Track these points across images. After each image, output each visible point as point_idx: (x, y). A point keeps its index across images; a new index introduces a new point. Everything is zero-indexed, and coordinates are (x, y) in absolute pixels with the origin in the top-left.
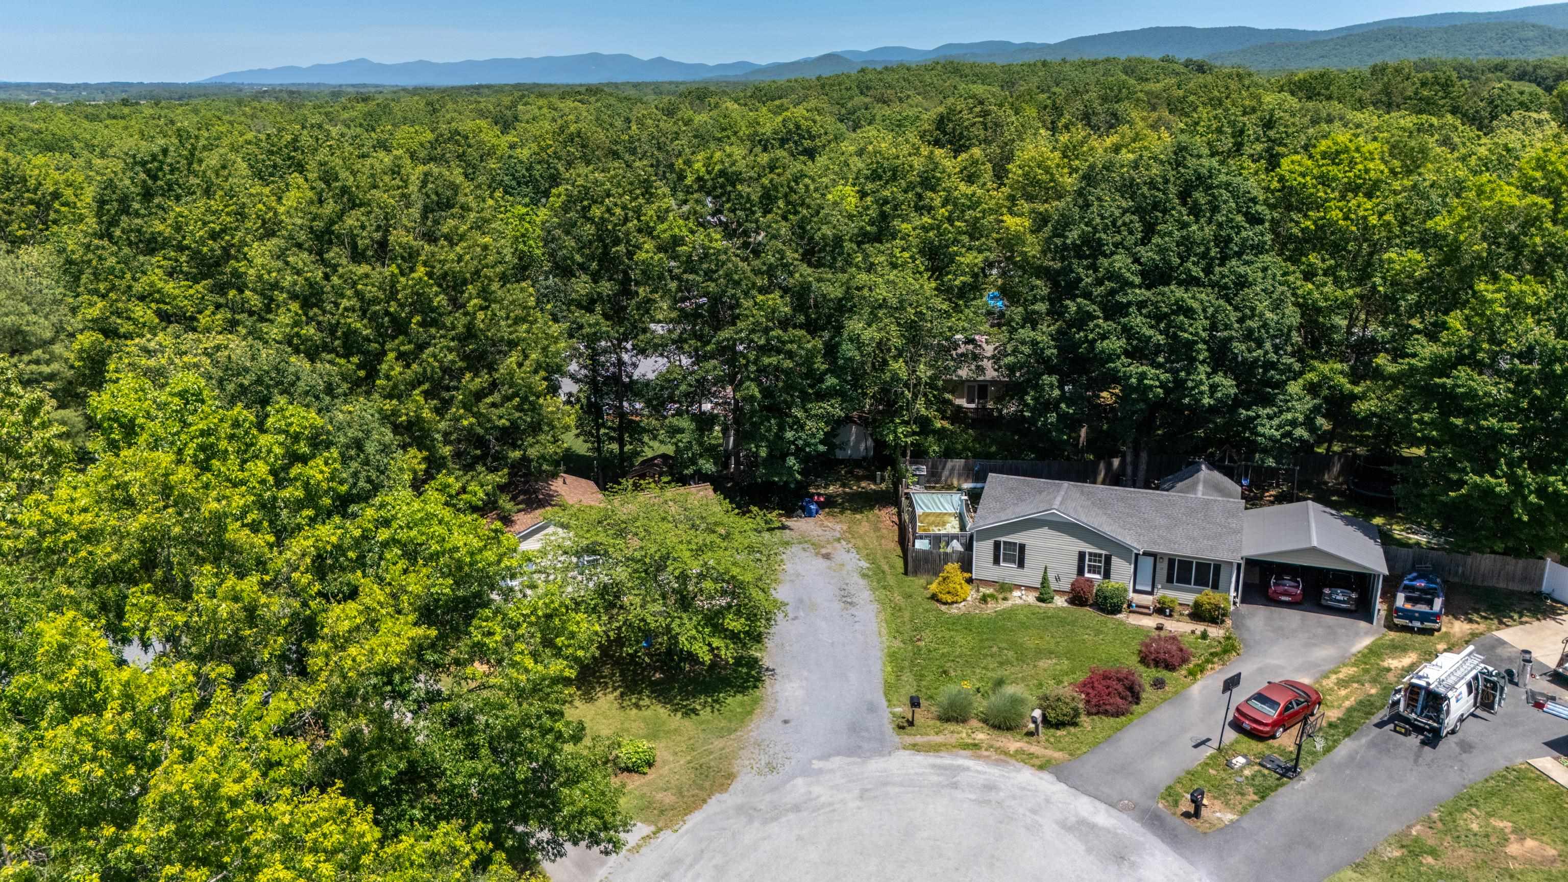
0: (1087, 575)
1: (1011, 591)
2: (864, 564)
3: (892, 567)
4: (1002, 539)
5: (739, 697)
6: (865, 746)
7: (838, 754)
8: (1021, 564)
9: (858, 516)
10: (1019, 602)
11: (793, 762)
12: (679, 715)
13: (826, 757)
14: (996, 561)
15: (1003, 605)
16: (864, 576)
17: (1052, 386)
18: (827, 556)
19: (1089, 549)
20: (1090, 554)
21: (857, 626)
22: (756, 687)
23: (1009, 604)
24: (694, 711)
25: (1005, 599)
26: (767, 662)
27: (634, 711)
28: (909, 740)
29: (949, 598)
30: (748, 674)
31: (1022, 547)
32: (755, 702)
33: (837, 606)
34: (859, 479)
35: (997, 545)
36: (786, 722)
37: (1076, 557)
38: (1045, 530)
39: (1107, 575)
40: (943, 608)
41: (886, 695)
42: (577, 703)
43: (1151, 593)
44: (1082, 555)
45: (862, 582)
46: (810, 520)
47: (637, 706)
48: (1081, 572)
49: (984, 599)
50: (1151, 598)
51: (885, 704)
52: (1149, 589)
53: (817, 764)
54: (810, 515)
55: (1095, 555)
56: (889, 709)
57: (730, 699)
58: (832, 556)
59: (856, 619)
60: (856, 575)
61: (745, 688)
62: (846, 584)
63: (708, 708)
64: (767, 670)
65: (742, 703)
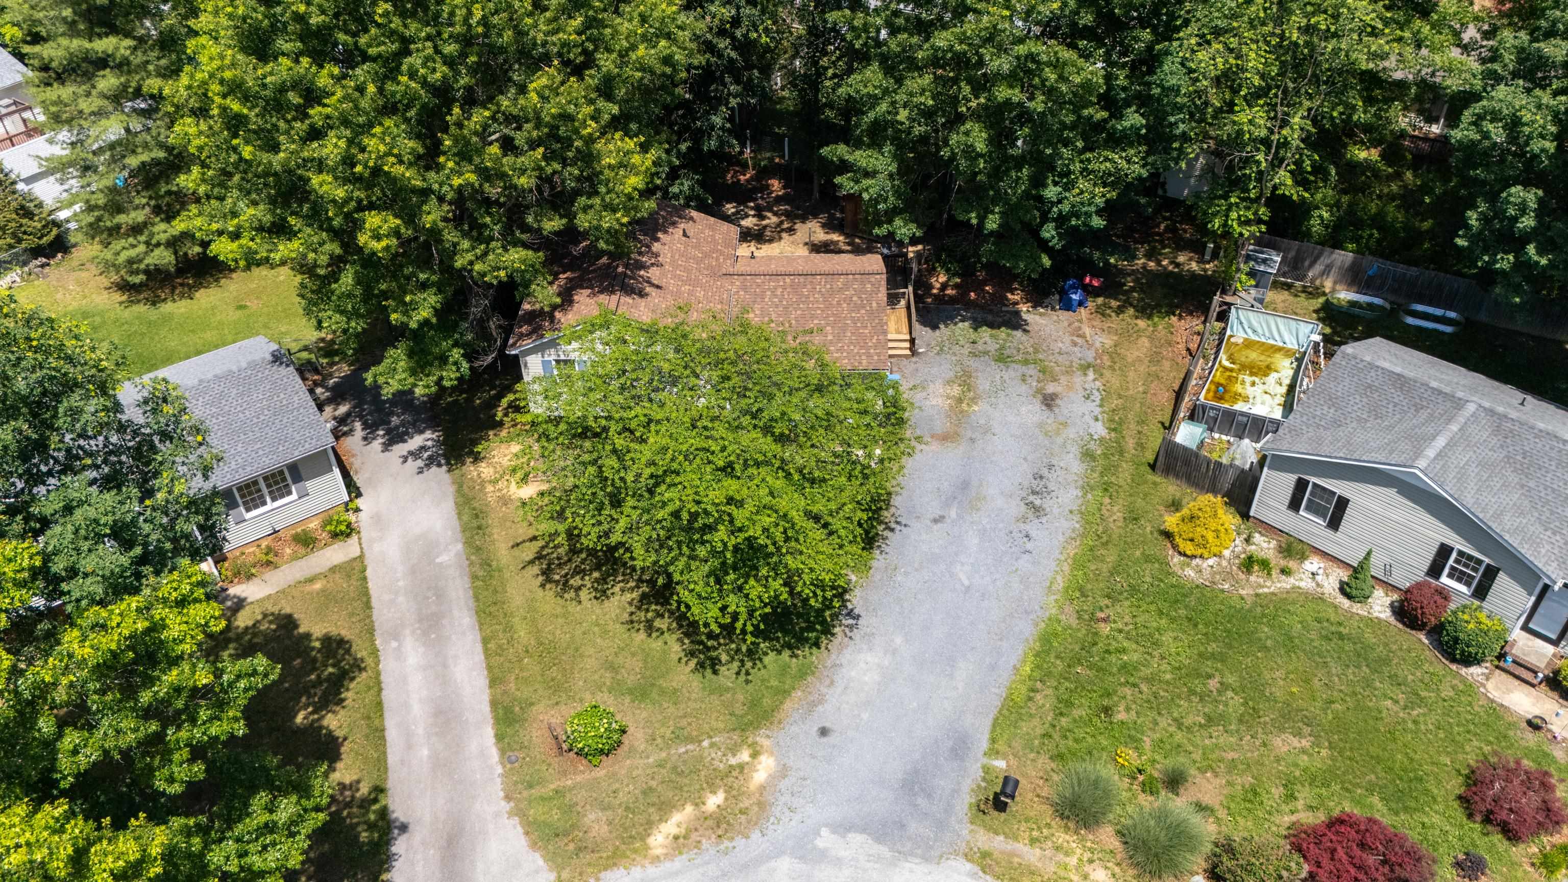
0: (1445, 580)
1: (1303, 558)
2: (1100, 430)
3: (1141, 446)
4: (1313, 480)
5: (786, 656)
6: (913, 827)
7: (863, 830)
8: (1334, 523)
9: (1142, 323)
10: (1306, 584)
11: (794, 821)
12: (693, 663)
13: (842, 828)
14: (1294, 505)
15: (1279, 584)
16: (1087, 455)
17: (1523, 209)
18: (1049, 401)
19: (1459, 544)
20: (1461, 553)
21: (1024, 563)
22: (817, 645)
23: (1287, 583)
24: (714, 664)
25: (1284, 571)
26: (856, 600)
27: (642, 635)
28: (984, 840)
29: (1189, 549)
30: (820, 614)
31: (1342, 504)
32: (803, 674)
33: (1016, 508)
34: (1181, 245)
35: (1301, 485)
36: (824, 732)
37: (1434, 550)
38: (1392, 492)
39: (1481, 592)
40: (1177, 559)
41: (994, 725)
42: (584, 594)
43: (1555, 643)
44: (1444, 551)
45: (1077, 468)
46: (1064, 315)
47: (650, 627)
48: (1435, 570)
49: (1248, 563)
50: (1550, 649)
51: (985, 745)
52: (1554, 636)
53: (826, 840)
54: (1068, 306)
55: (1470, 558)
56: (985, 760)
57: (772, 655)
58: (1058, 402)
59: (1029, 546)
60: (1075, 450)
61: (802, 641)
62: (1051, 467)
63: (736, 664)
64: (850, 614)
65: (784, 670)
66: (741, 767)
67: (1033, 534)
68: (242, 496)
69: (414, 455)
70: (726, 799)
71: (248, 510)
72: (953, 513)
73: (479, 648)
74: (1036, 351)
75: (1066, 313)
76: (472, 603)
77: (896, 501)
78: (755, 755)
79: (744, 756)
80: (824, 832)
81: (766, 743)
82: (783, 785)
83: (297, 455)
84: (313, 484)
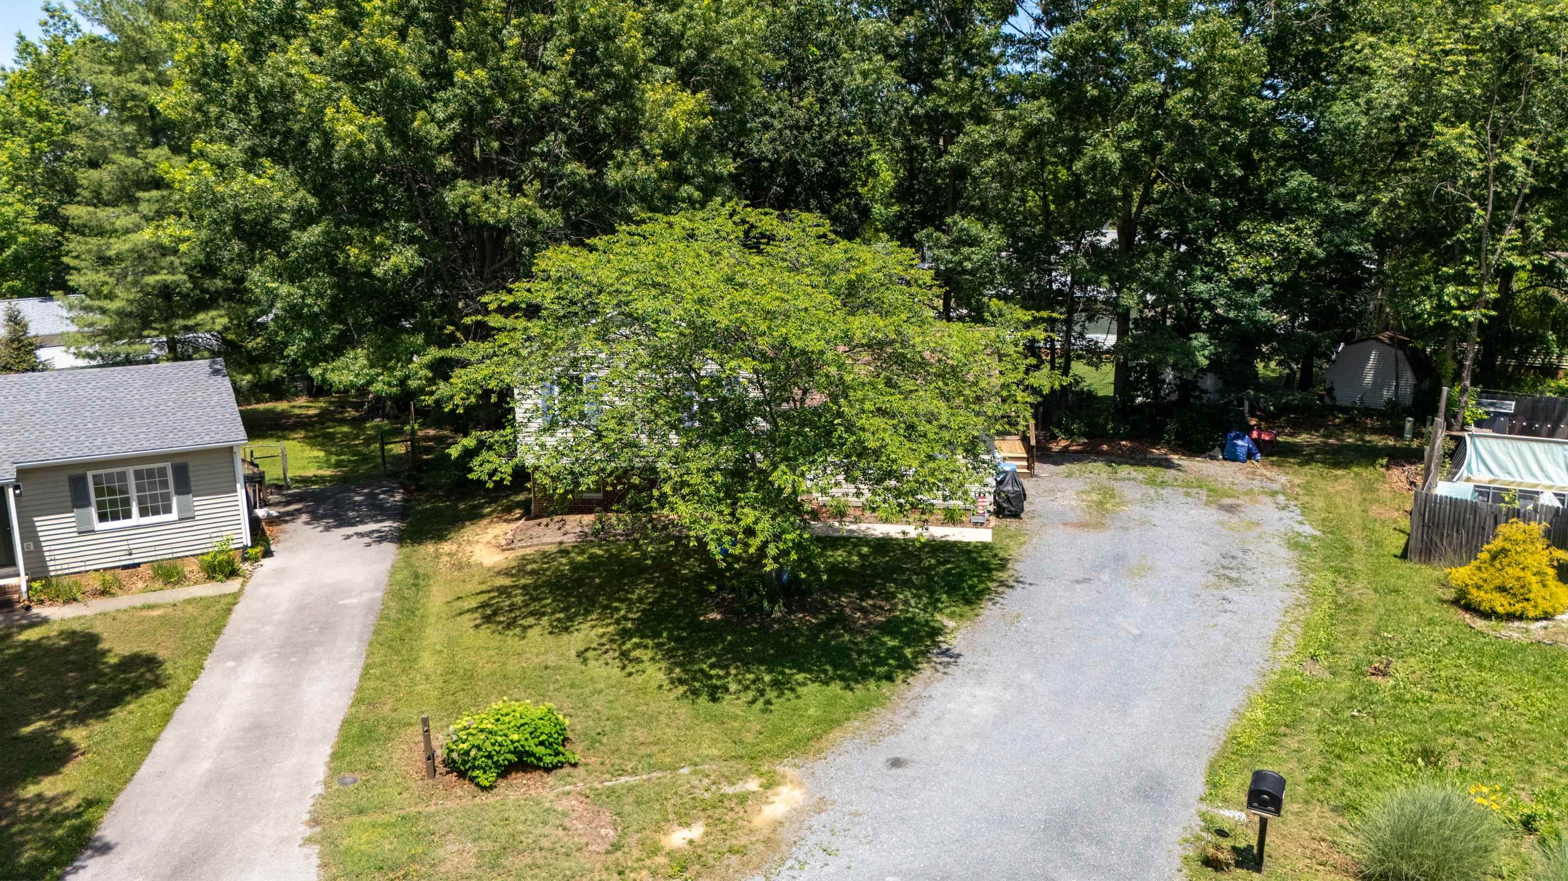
2: (1308, 530)
3: (1374, 543)
5: (836, 688)
11: (836, 864)
12: (680, 690)
13: (927, 878)
16: (1295, 545)
18: (1228, 509)
21: (1223, 619)
22: (889, 678)
24: (717, 692)
26: (954, 641)
27: (607, 664)
30: (892, 651)
32: (863, 706)
33: (1199, 578)
34: (1363, 431)
36: (896, 763)
40: (1480, 624)
41: (1213, 768)
42: (534, 631)
45: (1284, 553)
47: (622, 657)
51: (1199, 787)
54: (1232, 457)
56: (1204, 807)
57: (814, 687)
58: (1241, 509)
59: (1230, 607)
60: (1277, 541)
61: (864, 674)
62: (1245, 551)
63: (751, 694)
64: (945, 653)
65: (832, 702)
66: (742, 799)
67: (1233, 598)
68: (99, 492)
69: (361, 535)
70: (707, 834)
71: (103, 518)
72: (1105, 577)
73: (357, 672)
74: (1199, 481)
75: (1232, 463)
76: (367, 636)
77: (1016, 566)
78: (769, 785)
79: (752, 786)
81: (790, 772)
82: (816, 821)
83: (189, 444)
84: (202, 504)
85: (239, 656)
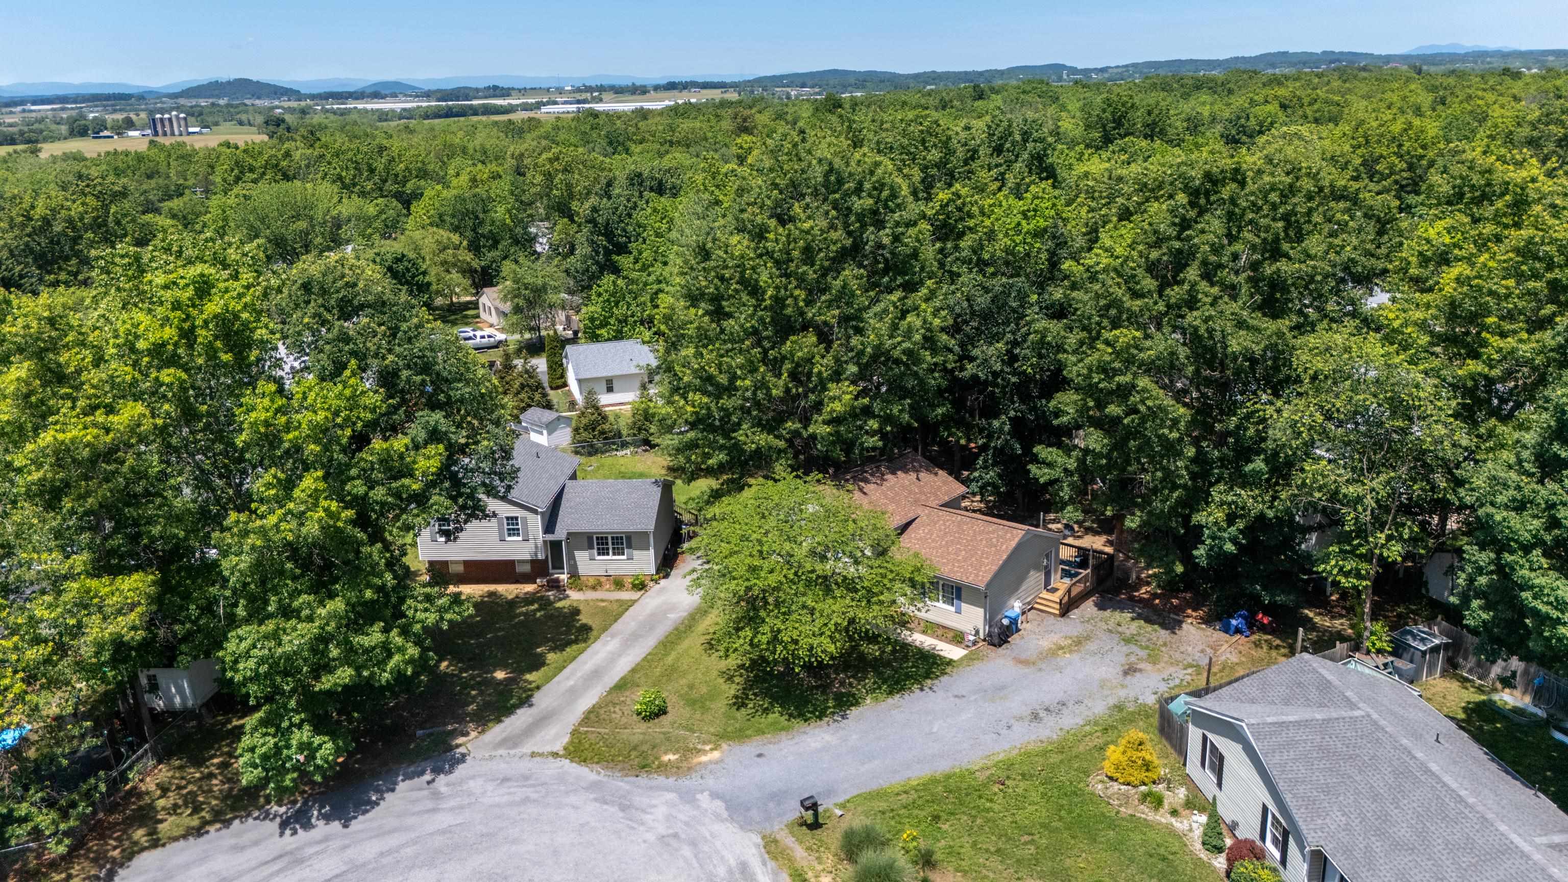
0: (1268, 842)
1: (1194, 809)
2: (1149, 699)
4: (1209, 735)
5: (783, 718)
7: (728, 801)
8: (1219, 780)
10: (1181, 826)
12: (732, 701)
13: (717, 796)
14: (1203, 762)
15: (1158, 817)
18: (1130, 671)
19: (1271, 805)
20: (1273, 816)
21: (987, 737)
22: (807, 721)
23: (1166, 820)
24: (742, 706)
25: (1173, 813)
26: (856, 711)
27: (723, 680)
28: (782, 835)
29: (1110, 770)
30: (825, 709)
31: (1222, 759)
33: (1022, 712)
35: (1205, 740)
36: (760, 755)
37: (1260, 811)
38: (1240, 748)
39: (1284, 858)
40: (1101, 777)
41: (858, 795)
44: (1265, 810)
47: (730, 678)
48: (1262, 832)
51: (841, 800)
53: (703, 796)
55: (1276, 819)
57: (776, 715)
58: (1138, 674)
59: (1004, 732)
60: (1112, 701)
62: (1079, 702)
63: (753, 711)
64: (843, 715)
65: (775, 723)
66: (701, 751)
67: (1014, 728)
68: (598, 544)
70: (677, 759)
71: (599, 554)
72: (974, 697)
73: (642, 656)
74: (1165, 644)
75: (1222, 634)
76: (662, 638)
77: (944, 679)
78: (713, 749)
79: (708, 748)
80: (706, 794)
81: (725, 747)
82: (712, 766)
83: (632, 529)
84: (636, 554)
85: (613, 636)
